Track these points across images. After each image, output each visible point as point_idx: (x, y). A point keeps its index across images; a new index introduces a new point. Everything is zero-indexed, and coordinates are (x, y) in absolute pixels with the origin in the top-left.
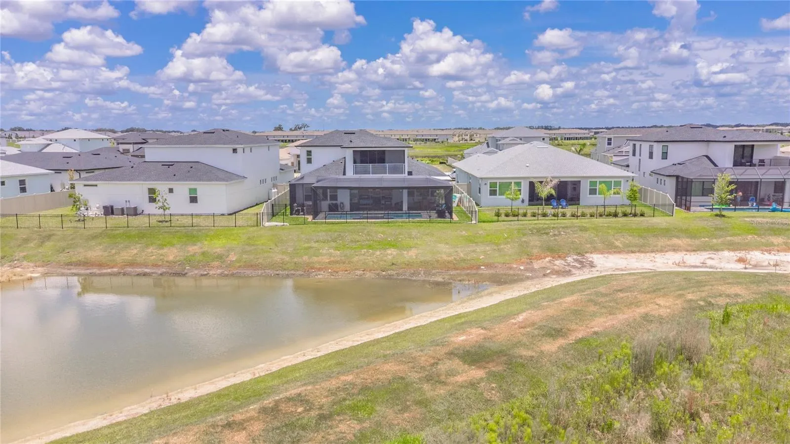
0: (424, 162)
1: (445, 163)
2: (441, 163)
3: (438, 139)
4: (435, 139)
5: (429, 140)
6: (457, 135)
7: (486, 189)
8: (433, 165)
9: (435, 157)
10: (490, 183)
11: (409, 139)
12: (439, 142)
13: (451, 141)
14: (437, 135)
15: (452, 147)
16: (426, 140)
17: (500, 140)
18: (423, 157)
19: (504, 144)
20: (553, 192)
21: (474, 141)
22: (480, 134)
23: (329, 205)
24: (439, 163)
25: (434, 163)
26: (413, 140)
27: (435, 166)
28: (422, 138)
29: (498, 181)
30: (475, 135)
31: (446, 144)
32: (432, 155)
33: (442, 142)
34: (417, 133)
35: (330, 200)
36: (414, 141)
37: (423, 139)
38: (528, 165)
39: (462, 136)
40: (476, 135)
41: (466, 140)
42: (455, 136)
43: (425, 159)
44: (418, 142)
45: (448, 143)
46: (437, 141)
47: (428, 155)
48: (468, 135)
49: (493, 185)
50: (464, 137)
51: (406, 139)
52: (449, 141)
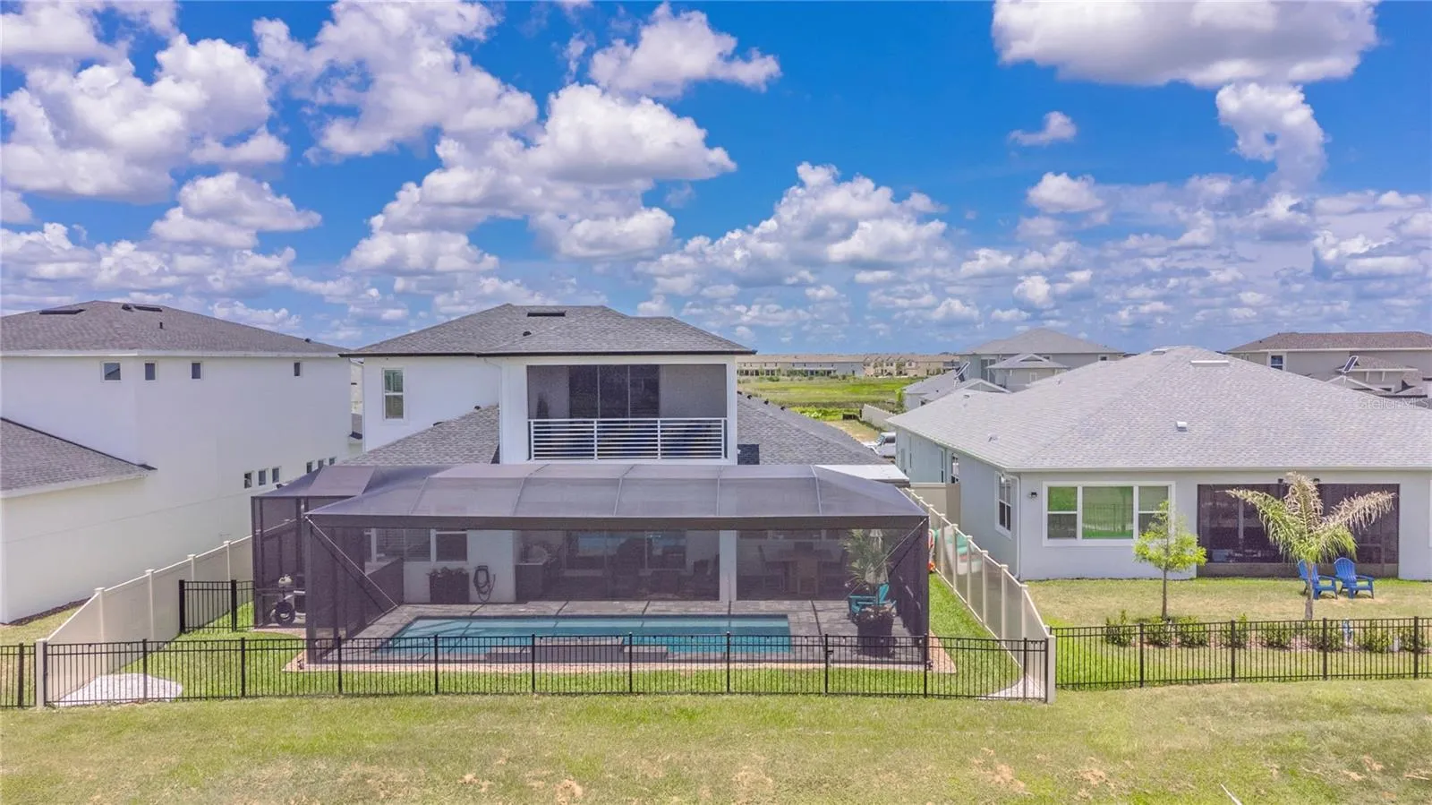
0: (807, 414)
1: (854, 417)
2: (846, 417)
3: (835, 371)
4: (829, 372)
5: (817, 372)
6: (872, 364)
7: (1032, 515)
8: (829, 423)
9: (831, 404)
10: (1050, 489)
11: (779, 370)
12: (837, 377)
13: (860, 375)
14: (832, 364)
15: (862, 385)
16: (812, 372)
17: (993, 362)
18: (804, 405)
19: (1007, 370)
20: (1350, 543)
21: (906, 375)
22: (917, 363)
23: (433, 578)
24: (842, 417)
25: (828, 418)
26: (786, 373)
27: (833, 424)
28: (805, 368)
29: (1080, 484)
30: (907, 364)
31: (852, 381)
32: (824, 401)
33: (844, 377)
34: (795, 361)
35: (440, 557)
36: (788, 376)
37: (806, 371)
38: (1181, 424)
39: (881, 365)
40: (910, 365)
41: (890, 374)
42: (869, 365)
43: (809, 409)
44: (796, 378)
45: (855, 378)
46: (832, 374)
47: (815, 401)
48: (895, 364)
49: (1061, 498)
50: (885, 367)
51: (772, 371)
52: (857, 375)
